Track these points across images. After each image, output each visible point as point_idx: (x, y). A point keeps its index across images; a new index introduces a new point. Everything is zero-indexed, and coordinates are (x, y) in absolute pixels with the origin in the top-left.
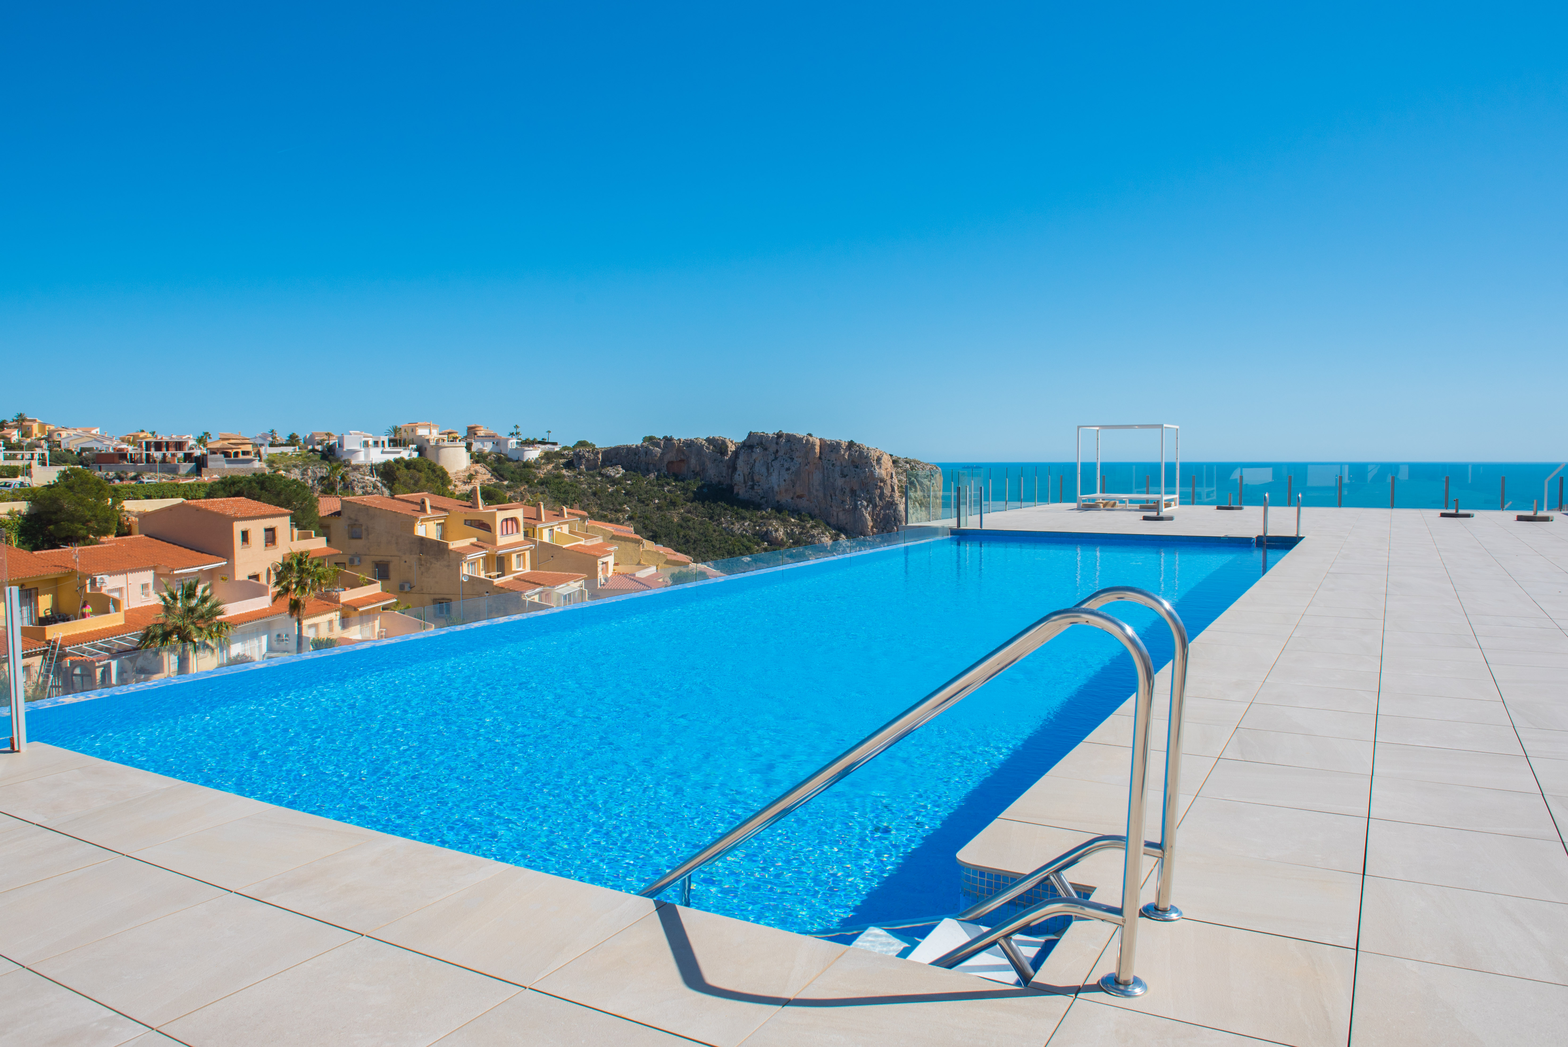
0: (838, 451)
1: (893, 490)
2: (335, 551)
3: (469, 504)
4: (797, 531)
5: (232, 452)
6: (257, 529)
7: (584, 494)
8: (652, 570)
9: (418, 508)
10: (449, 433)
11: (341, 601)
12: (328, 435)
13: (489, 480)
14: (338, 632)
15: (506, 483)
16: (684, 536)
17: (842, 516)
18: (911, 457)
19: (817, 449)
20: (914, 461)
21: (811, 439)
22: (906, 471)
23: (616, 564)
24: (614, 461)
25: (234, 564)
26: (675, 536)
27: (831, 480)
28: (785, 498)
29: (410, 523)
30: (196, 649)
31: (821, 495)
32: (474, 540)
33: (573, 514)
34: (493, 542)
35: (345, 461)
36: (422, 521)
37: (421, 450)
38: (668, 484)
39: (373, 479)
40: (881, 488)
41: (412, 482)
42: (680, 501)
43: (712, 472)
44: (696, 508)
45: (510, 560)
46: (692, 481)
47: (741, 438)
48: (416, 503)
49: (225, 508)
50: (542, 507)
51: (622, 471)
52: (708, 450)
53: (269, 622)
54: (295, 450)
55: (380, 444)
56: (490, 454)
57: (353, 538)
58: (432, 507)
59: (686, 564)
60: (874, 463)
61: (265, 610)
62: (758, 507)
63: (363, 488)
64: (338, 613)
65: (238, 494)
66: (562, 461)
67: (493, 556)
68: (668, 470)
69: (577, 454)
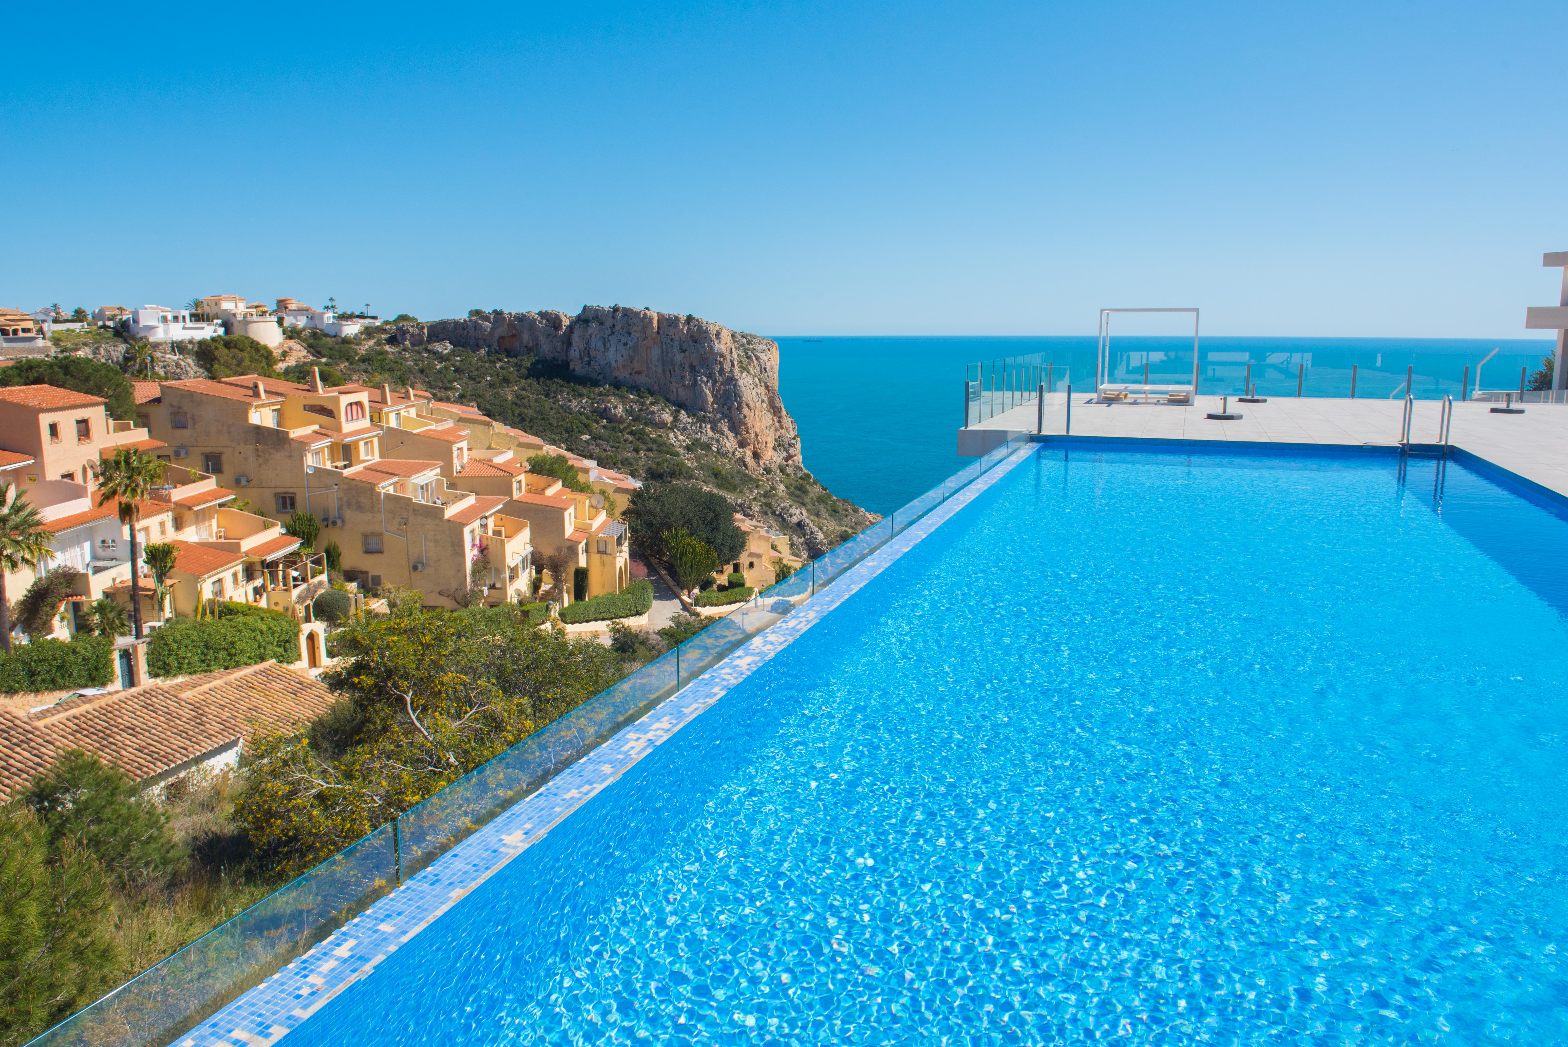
0: (677, 326)
1: (733, 365)
2: (158, 443)
3: (306, 387)
4: (636, 408)
5: (11, 329)
6: (67, 421)
7: (411, 372)
8: (509, 455)
9: (251, 393)
10: (257, 307)
11: (173, 500)
12: (121, 309)
13: (305, 357)
14: (171, 535)
15: (324, 360)
16: (520, 415)
17: (682, 393)
18: (747, 331)
19: (655, 324)
20: (751, 335)
21: (648, 313)
22: (743, 345)
23: (469, 449)
24: (441, 336)
25: (43, 462)
26: (510, 415)
27: (670, 355)
28: (623, 374)
29: (243, 410)
30: (14, 565)
31: (660, 370)
32: (316, 427)
33: (420, 396)
34: (338, 428)
35: (141, 338)
36: (256, 407)
37: (227, 325)
38: (500, 360)
39: (176, 358)
40: (720, 363)
41: (235, 362)
42: (513, 377)
43: (546, 348)
44: (530, 385)
45: (357, 448)
46: (525, 357)
47: (575, 311)
48: (247, 388)
49: (26, 398)
50: (387, 389)
51: (450, 347)
52: (541, 324)
53: (91, 528)
54: (83, 327)
55: (181, 319)
56: (304, 329)
57: (177, 428)
58: (266, 391)
59: (540, 448)
60: (714, 338)
61: (85, 513)
62: (595, 383)
63: (165, 367)
64: (170, 513)
65: (38, 381)
66: (384, 336)
67: (337, 444)
68: (499, 345)
69: (400, 329)
